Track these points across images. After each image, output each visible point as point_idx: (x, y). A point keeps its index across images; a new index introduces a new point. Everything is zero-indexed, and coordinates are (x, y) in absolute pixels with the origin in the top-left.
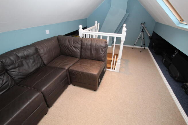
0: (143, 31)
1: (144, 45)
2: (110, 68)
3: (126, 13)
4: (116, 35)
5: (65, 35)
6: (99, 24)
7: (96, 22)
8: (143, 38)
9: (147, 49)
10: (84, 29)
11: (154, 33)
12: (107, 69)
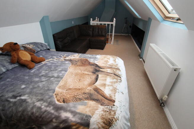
0: (126, 23)
1: (128, 32)
2: (108, 43)
3: (115, 11)
4: (110, 23)
5: (83, 24)
6: (98, 19)
7: (97, 18)
8: (127, 28)
9: (130, 36)
10: (93, 20)
11: (133, 24)
12: (107, 44)
